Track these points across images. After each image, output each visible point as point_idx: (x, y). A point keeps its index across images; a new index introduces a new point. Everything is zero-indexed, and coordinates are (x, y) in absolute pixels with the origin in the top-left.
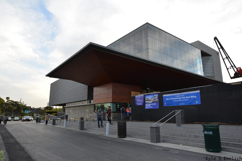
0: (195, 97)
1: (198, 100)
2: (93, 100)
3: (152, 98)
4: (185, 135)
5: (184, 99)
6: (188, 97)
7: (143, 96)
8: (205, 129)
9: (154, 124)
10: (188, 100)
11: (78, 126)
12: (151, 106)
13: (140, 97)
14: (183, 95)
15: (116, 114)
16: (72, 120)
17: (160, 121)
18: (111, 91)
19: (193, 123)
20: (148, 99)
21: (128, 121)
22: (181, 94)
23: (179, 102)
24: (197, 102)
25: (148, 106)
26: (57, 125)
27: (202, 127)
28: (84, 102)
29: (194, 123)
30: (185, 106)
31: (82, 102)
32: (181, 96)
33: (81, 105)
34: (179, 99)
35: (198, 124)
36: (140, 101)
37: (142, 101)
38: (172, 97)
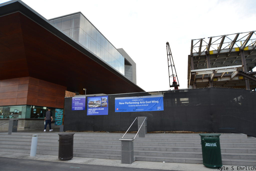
0: (157, 102)
1: (161, 106)
3: (99, 101)
5: (143, 104)
6: (148, 102)
7: (85, 97)
10: (148, 105)
14: (142, 99)
18: (27, 89)
20: (93, 103)
22: (139, 97)
23: (137, 108)
24: (159, 108)
30: (143, 112)
32: (139, 100)
34: (137, 104)
36: (80, 105)
37: (83, 105)
38: (128, 101)
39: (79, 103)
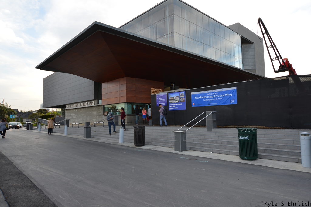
0: (231, 95)
1: (234, 99)
2: (101, 99)
3: (178, 96)
4: (216, 141)
5: (217, 98)
6: (222, 96)
7: (166, 94)
8: (240, 134)
9: (179, 129)
10: (221, 99)
11: (83, 133)
12: (176, 106)
13: (162, 96)
14: (215, 92)
15: (132, 117)
16: (75, 125)
17: (186, 125)
18: (126, 89)
19: (226, 126)
20: (173, 99)
21: (147, 125)
22: (213, 91)
23: (211, 102)
24: (232, 101)
25: (172, 107)
26: (55, 132)
27: (237, 131)
28: (90, 102)
29: (228, 126)
30: (217, 106)
31: (87, 103)
32: (213, 94)
33: (87, 106)
34: (211, 98)
35: (233, 127)
37: (165, 101)
38: (203, 95)
39: (162, 100)
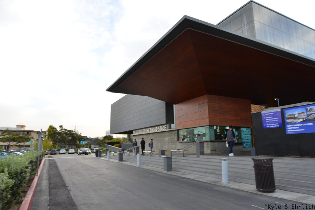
3: (303, 113)
12: (301, 127)
13: (272, 114)
15: (216, 143)
18: (207, 109)
20: (293, 116)
25: (293, 129)
26: (125, 161)
28: (160, 127)
36: (274, 121)
37: (277, 120)
39: (271, 119)
